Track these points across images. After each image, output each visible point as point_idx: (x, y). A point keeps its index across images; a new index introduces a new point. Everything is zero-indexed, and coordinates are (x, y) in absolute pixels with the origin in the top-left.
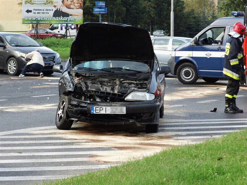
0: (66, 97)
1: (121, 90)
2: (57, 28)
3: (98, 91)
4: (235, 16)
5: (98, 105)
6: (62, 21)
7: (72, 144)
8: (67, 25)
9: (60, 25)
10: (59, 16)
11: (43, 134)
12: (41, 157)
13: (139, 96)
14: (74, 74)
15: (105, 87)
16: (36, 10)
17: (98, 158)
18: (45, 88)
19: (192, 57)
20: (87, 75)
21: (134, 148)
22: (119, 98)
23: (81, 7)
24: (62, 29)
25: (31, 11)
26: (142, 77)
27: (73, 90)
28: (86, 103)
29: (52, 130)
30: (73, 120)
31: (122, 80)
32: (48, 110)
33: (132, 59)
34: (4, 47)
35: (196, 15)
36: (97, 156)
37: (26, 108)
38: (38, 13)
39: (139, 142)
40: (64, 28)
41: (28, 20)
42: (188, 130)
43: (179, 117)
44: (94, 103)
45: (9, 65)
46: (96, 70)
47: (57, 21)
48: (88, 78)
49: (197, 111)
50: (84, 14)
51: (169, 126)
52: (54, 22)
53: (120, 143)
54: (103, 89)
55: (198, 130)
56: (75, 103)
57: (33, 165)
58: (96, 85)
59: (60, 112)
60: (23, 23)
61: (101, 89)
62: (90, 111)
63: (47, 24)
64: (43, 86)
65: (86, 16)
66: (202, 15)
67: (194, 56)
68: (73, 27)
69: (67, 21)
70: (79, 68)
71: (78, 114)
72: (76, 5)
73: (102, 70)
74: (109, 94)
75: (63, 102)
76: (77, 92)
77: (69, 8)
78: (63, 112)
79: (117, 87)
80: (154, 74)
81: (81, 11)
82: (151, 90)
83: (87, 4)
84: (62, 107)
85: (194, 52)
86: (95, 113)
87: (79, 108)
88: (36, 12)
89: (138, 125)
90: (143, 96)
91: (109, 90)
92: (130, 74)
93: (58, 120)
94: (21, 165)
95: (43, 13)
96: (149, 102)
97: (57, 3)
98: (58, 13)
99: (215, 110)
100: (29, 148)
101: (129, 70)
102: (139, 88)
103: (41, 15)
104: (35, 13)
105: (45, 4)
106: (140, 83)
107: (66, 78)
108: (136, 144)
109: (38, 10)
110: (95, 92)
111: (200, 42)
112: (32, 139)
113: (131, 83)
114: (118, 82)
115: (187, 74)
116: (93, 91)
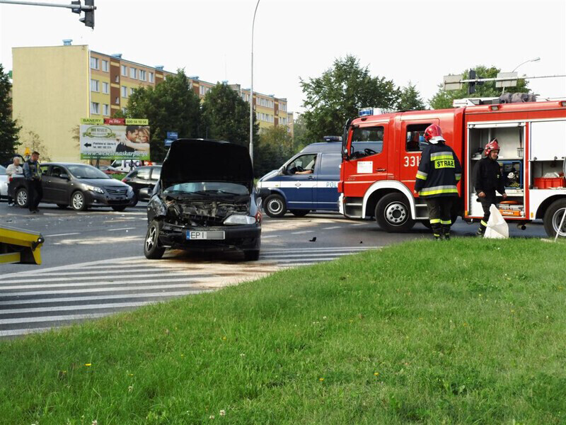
0: (157, 223)
1: (219, 214)
2: (120, 165)
3: (193, 214)
4: (328, 141)
5: (195, 230)
6: (126, 156)
7: (168, 272)
8: (132, 162)
9: (123, 161)
10: (123, 151)
11: (132, 264)
12: (137, 285)
13: (239, 219)
14: (165, 198)
15: (201, 210)
16: (97, 144)
17: (201, 284)
18: (120, 222)
19: (280, 188)
20: (179, 199)
21: (237, 274)
22: (217, 222)
23: (147, 141)
24: (125, 166)
25: (90, 145)
26: (240, 200)
27: (165, 215)
28: (180, 228)
29: (141, 260)
30: (165, 248)
31: (218, 203)
32: (130, 242)
33: (228, 181)
34: (68, 179)
35: (273, 151)
36: (199, 282)
37: (104, 240)
38: (99, 147)
39: (241, 269)
40: (127, 165)
41: (87, 155)
42: (291, 258)
43: (278, 247)
44: (190, 228)
45: (74, 199)
46: (189, 194)
47: (120, 156)
48: (181, 201)
49: (294, 241)
50: (151, 149)
51: (268, 254)
52: (117, 158)
53: (221, 271)
54: (199, 212)
55: (301, 258)
56: (168, 228)
57: (130, 292)
58: (191, 208)
59: (149, 240)
60: (82, 159)
61: (197, 212)
62: (185, 236)
63: (108, 160)
64: (117, 221)
65: (153, 151)
66: (278, 150)
67: (282, 187)
68: (138, 164)
69: (132, 156)
70: (170, 192)
71: (172, 241)
72: (142, 138)
73: (195, 193)
74: (206, 217)
75: (153, 229)
76: (170, 217)
77: (134, 142)
78: (153, 240)
79: (214, 210)
80: (252, 197)
81: (147, 146)
82: (251, 214)
83: (154, 139)
84: (151, 234)
85: (282, 182)
86: (191, 238)
87: (174, 234)
88: (97, 146)
89: (239, 251)
90: (243, 220)
91: (205, 213)
92: (226, 197)
93: (147, 249)
94: (115, 293)
95: (105, 147)
96: (250, 226)
97: (120, 136)
98: (121, 148)
99: (314, 239)
100: (120, 277)
101: (225, 193)
102: (238, 211)
103: (102, 149)
104: (95, 147)
105: (107, 137)
106: (239, 207)
107: (156, 202)
108: (238, 271)
109: (99, 144)
110: (191, 215)
111: (289, 172)
112: (120, 269)
113: (230, 207)
114: (214, 205)
115: (275, 206)
116: (188, 215)
